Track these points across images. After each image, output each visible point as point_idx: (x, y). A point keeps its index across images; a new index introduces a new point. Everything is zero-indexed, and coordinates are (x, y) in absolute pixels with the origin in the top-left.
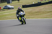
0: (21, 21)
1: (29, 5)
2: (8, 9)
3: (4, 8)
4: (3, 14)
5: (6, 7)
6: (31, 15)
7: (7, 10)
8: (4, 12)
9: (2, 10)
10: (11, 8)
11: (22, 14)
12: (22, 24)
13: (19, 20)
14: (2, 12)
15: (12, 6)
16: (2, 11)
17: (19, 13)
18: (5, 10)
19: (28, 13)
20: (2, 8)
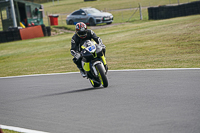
1: (179, 6)
3: (71, 22)
5: (78, 17)
6: (188, 50)
9: (61, 28)
10: (98, 21)
12: (96, 86)
15: (104, 11)
16: (61, 32)
19: (173, 43)
20: (62, 22)
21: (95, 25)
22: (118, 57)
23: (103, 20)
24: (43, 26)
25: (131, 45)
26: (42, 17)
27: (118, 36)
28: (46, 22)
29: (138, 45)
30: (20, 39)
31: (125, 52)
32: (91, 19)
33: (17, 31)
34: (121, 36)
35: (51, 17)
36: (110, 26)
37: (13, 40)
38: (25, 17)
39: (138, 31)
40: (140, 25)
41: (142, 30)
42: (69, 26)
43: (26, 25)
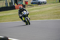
0: (25, 21)
2: (38, 4)
3: (32, 3)
4: (31, 12)
7: (37, 6)
8: (32, 8)
9: (29, 5)
10: (42, 3)
11: (25, 14)
13: (23, 20)
14: (30, 9)
17: (22, 13)
18: (34, 6)
20: (29, 3)
21: (40, 4)
22: (48, 15)
23: (43, 3)
24: (23, 5)
25: (53, 11)
26: (22, 2)
27: (48, 8)
28: (24, 3)
29: (55, 11)
30: (15, 9)
31: (51, 14)
32: (39, 2)
33: (14, 6)
34: (49, 8)
35: (25, 2)
36: (46, 5)
37: (13, 9)
38: (17, 2)
39: (55, 6)
40: (56, 4)
41: (57, 6)
42: (32, 5)
43: (17, 4)
